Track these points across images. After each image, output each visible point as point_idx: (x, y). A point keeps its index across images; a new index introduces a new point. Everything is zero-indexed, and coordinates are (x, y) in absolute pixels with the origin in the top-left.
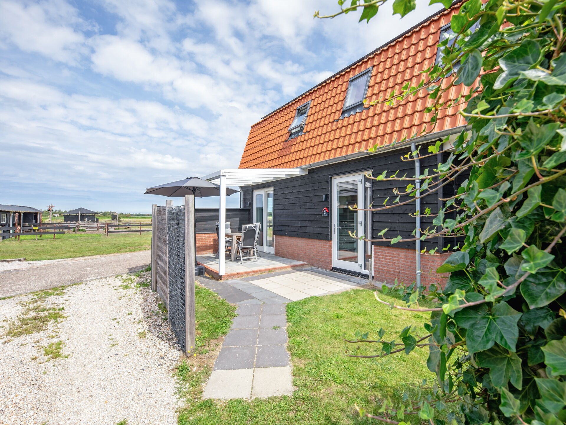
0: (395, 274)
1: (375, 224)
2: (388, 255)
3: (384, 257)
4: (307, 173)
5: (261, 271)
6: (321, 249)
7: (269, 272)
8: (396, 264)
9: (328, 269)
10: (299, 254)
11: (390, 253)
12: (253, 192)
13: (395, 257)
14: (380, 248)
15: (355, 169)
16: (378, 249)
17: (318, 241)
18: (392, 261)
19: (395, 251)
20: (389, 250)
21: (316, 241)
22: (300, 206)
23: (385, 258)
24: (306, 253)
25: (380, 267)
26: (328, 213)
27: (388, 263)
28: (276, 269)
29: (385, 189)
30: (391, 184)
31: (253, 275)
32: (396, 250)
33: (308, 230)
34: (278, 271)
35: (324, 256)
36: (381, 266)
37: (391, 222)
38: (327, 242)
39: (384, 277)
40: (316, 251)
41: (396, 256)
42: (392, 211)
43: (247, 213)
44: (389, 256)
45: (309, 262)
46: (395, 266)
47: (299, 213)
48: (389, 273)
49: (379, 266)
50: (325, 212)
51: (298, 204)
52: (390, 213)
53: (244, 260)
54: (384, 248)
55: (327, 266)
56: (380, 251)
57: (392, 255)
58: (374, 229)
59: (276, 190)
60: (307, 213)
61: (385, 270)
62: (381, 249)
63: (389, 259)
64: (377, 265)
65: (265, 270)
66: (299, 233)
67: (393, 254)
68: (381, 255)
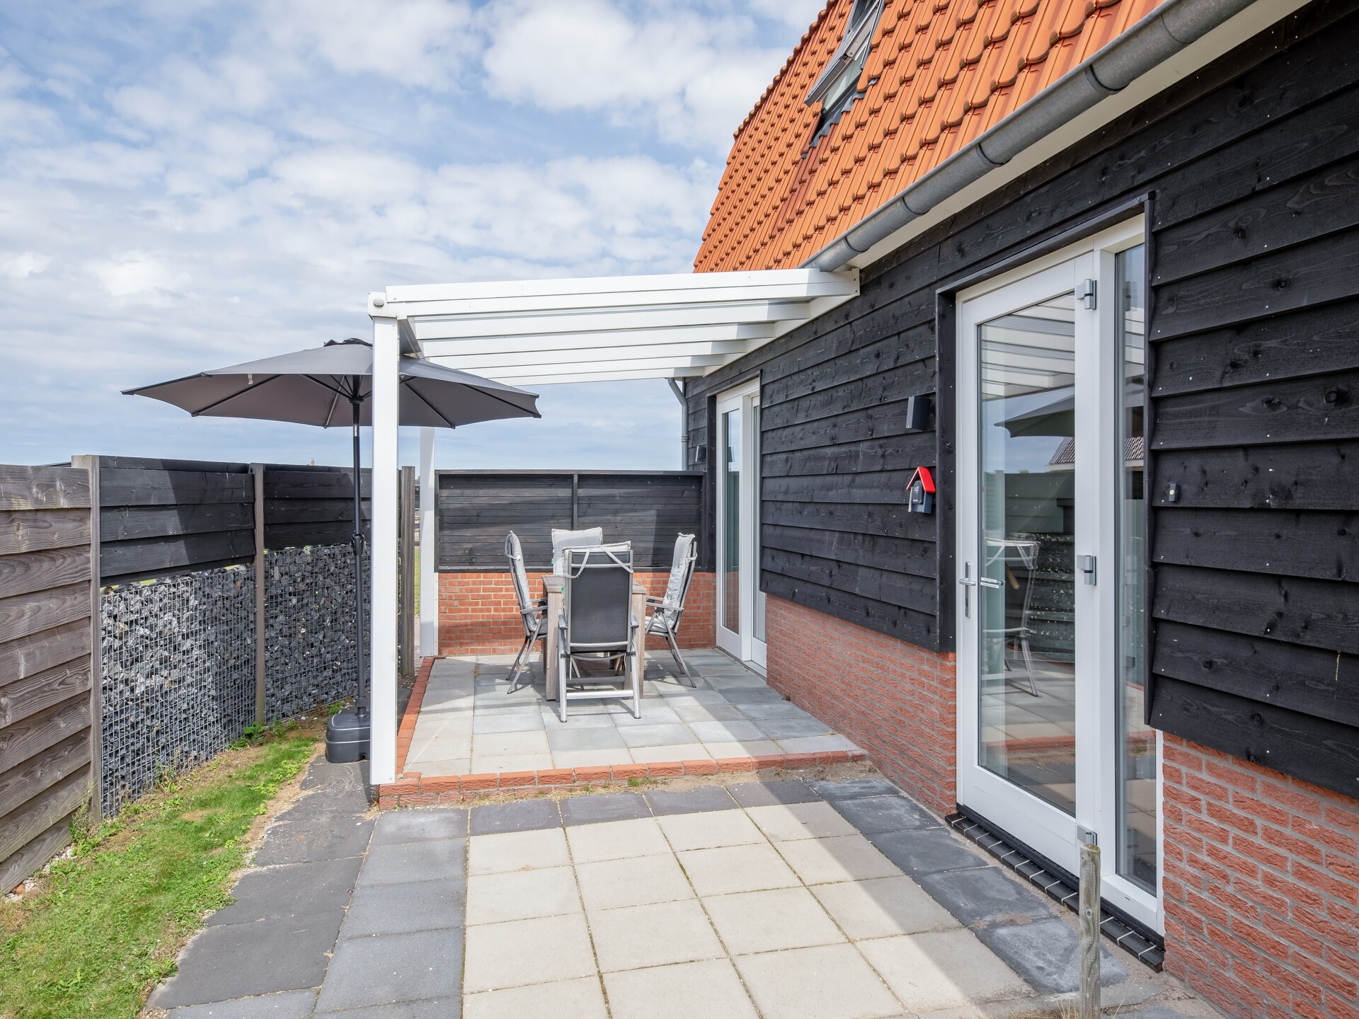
0: (1316, 994)
1: (1173, 583)
2: (1259, 822)
3: (1233, 831)
4: (854, 291)
5: (586, 778)
6: (912, 693)
7: (633, 783)
8: (1323, 915)
9: (939, 808)
10: (835, 697)
11: (1278, 817)
12: (713, 400)
13: (1311, 852)
14: (1204, 757)
15: (1057, 218)
16: (1188, 761)
17: (899, 645)
18: (1291, 879)
19: (1313, 810)
20: (1269, 790)
21: (891, 642)
22: (835, 458)
23: (1238, 842)
24: (856, 698)
25: (1205, 895)
26: (932, 495)
27: (1258, 883)
28: (672, 771)
29: (1239, 328)
30: (1278, 284)
31: (542, 793)
32: (1326, 803)
33: (866, 583)
34: (679, 785)
35: (922, 734)
36: (1214, 890)
37: (1278, 579)
38: (934, 657)
39: (1230, 975)
40: (894, 698)
41: (1323, 849)
42: (1289, 496)
43: (690, 491)
44: (1270, 836)
45: (870, 749)
46: (1318, 925)
47: (833, 496)
48: (1272, 969)
49: (1196, 882)
50: (917, 489)
51: (829, 451)
52: (1266, 510)
53: (571, 703)
54: (1227, 764)
55: (933, 790)
56: (1204, 776)
57: (1288, 831)
58: (1162, 613)
59: (767, 389)
60: (859, 495)
61: (1238, 926)
62: (1211, 769)
63: (1270, 859)
64: (1182, 874)
65: (606, 776)
66: (834, 595)
67: (1299, 825)
68: (1215, 812)
